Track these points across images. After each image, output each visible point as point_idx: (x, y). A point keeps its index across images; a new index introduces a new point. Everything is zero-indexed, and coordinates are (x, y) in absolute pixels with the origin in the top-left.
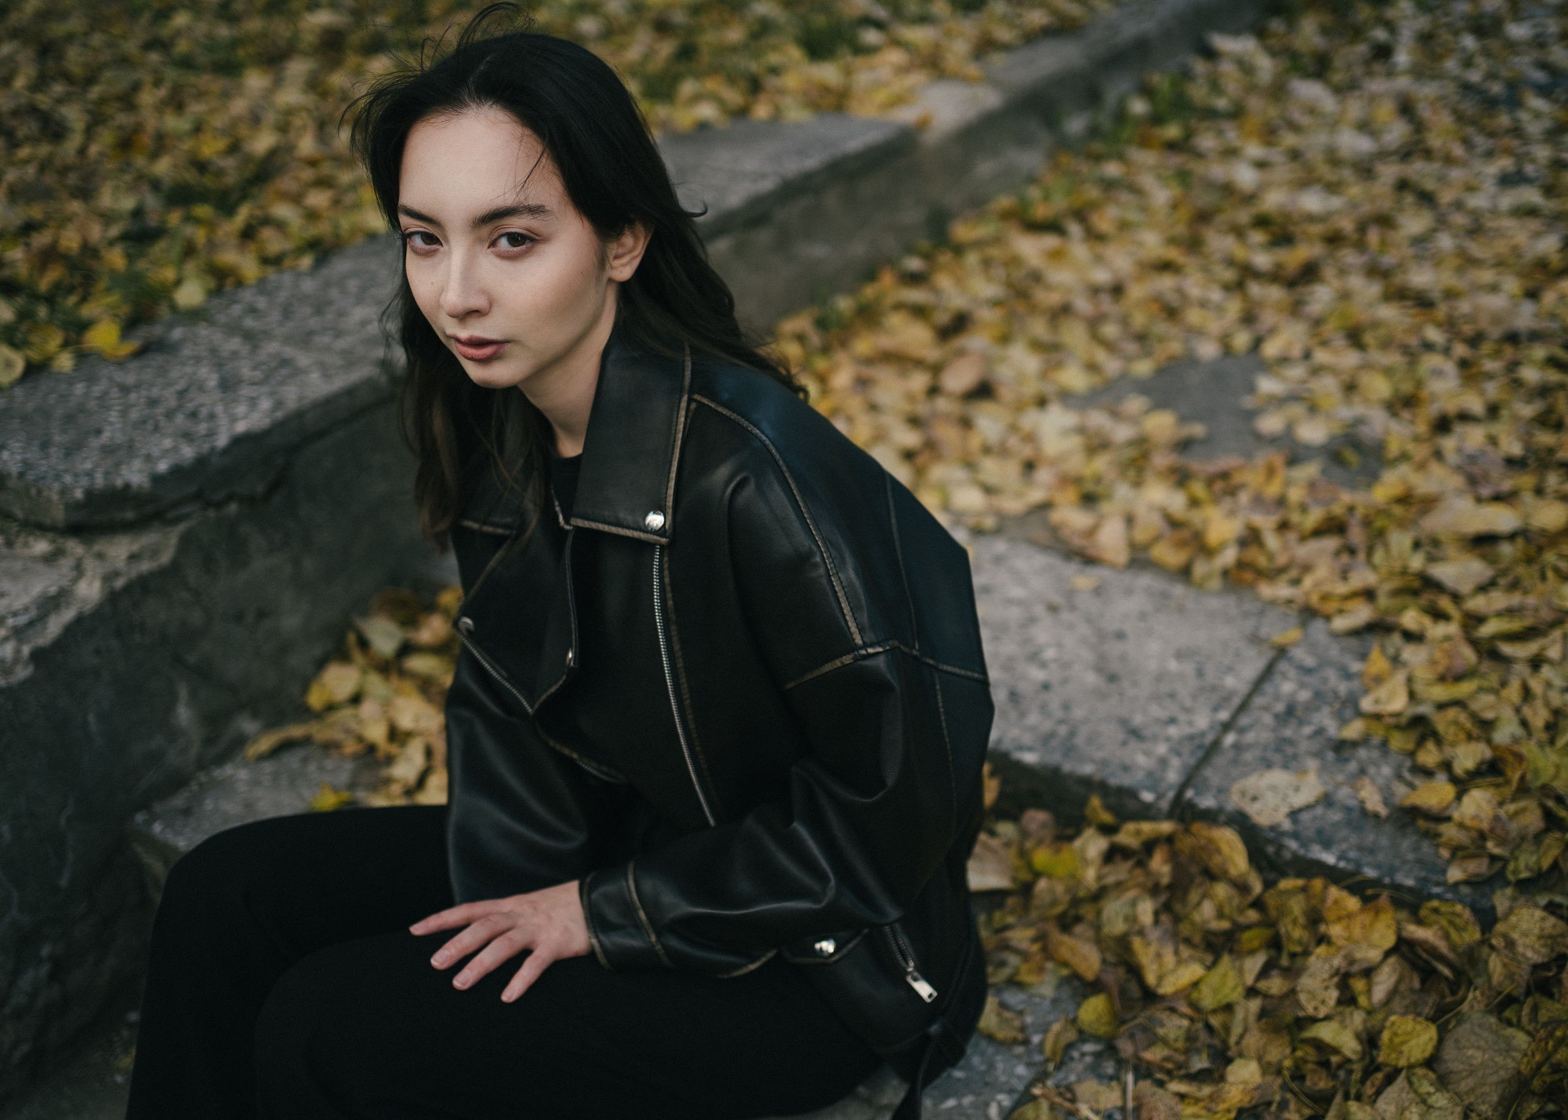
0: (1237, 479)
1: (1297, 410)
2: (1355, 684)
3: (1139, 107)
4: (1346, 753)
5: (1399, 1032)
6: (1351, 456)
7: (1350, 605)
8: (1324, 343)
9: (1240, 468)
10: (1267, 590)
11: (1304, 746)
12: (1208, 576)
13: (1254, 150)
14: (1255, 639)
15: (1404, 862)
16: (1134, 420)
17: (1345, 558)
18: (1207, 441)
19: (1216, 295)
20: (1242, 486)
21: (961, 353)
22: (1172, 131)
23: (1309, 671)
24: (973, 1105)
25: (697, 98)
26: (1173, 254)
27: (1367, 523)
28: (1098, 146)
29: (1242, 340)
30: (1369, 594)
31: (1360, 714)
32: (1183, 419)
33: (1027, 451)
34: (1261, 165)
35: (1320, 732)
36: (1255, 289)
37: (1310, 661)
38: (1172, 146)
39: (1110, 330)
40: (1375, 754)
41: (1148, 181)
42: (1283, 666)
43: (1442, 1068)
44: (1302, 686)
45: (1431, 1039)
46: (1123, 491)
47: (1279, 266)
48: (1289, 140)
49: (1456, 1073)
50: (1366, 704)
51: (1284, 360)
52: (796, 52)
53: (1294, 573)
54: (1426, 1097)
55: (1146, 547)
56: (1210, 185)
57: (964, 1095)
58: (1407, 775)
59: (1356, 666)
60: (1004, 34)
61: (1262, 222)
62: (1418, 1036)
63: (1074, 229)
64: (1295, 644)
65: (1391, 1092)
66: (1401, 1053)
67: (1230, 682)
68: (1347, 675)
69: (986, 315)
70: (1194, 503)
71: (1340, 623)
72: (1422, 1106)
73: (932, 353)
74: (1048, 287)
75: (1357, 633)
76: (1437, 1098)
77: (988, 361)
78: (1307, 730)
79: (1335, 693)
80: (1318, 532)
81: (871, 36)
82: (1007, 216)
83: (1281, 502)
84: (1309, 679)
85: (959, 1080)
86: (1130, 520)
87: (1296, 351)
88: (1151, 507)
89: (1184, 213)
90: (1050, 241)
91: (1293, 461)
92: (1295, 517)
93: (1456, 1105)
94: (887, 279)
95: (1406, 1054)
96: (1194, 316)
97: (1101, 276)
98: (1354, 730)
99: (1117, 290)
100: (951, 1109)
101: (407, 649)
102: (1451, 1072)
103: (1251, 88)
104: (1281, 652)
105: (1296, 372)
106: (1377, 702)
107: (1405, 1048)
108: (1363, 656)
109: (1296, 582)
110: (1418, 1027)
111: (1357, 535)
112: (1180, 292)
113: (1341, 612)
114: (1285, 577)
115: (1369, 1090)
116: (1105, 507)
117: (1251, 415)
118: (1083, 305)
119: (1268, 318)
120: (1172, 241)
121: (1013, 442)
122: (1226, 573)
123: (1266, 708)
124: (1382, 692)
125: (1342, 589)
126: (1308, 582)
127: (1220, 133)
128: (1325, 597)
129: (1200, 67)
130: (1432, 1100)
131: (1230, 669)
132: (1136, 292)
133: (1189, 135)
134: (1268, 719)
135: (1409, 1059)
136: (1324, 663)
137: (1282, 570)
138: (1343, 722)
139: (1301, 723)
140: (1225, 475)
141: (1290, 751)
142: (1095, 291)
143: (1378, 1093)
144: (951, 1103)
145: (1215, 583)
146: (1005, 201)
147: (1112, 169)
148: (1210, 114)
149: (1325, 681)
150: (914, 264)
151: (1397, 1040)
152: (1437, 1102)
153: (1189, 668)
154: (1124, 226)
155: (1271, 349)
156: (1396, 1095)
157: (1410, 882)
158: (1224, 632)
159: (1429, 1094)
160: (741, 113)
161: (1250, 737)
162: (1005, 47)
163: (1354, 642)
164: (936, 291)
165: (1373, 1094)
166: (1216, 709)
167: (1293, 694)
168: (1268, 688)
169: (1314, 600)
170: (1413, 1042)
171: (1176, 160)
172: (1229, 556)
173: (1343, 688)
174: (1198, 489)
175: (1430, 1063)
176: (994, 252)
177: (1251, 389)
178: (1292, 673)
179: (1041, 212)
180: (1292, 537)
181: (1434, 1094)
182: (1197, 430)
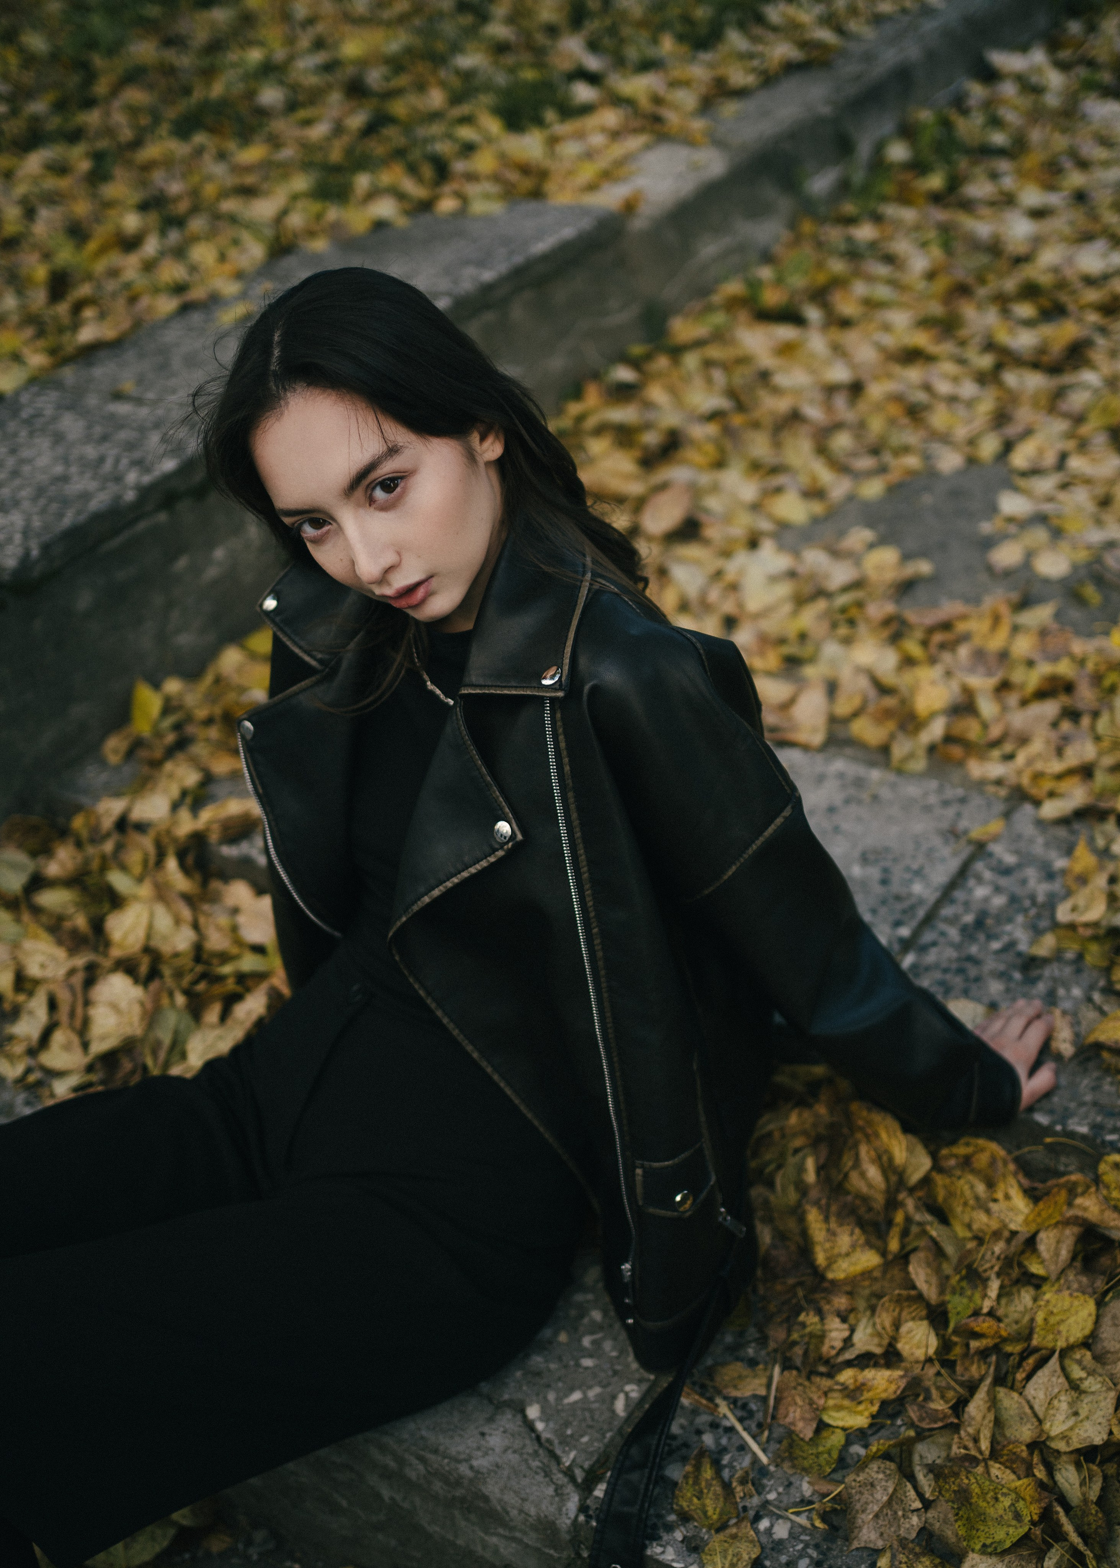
0: (961, 627)
1: (1040, 535)
2: (1056, 886)
3: (898, 152)
4: (1035, 973)
5: (1055, 1311)
6: (1091, 592)
7: (1064, 786)
8: (1083, 446)
9: (964, 617)
10: (977, 769)
11: (991, 964)
12: (911, 756)
13: (1032, 196)
14: (953, 834)
15: (1082, 1104)
16: (854, 557)
17: (1066, 726)
18: (933, 580)
19: (968, 389)
20: (965, 637)
21: (663, 487)
22: (935, 182)
23: (1006, 871)
24: (600, 1398)
25: (373, 194)
26: (921, 339)
27: (1097, 679)
28: (849, 208)
29: (989, 447)
30: (1086, 772)
31: (1055, 926)
32: (907, 557)
33: (729, 607)
34: (1038, 214)
35: (1011, 945)
36: (1011, 378)
37: (1010, 859)
38: (936, 198)
39: (842, 441)
40: (1068, 970)
41: (902, 246)
42: (979, 866)
43: (1098, 1348)
44: (998, 889)
45: (1090, 1315)
46: (831, 649)
47: (1042, 350)
48: (1076, 179)
49: (1112, 1353)
50: (1063, 914)
51: (1034, 472)
52: (493, 125)
53: (1008, 748)
54: (1078, 1382)
55: (846, 721)
56: (975, 245)
57: (590, 1387)
58: (1097, 997)
59: (1060, 863)
60: (739, 77)
61: (1030, 291)
62: (1077, 1312)
63: (813, 314)
64: (996, 838)
65: (1042, 1376)
66: (1059, 1332)
67: (917, 888)
68: (1050, 875)
69: (701, 432)
70: (908, 662)
71: (1051, 809)
72: (1073, 1393)
73: (635, 488)
74: (776, 391)
75: (1064, 821)
76: (1090, 1383)
77: (695, 492)
78: (996, 945)
79: (1033, 898)
80: (1042, 694)
81: (583, 92)
82: (733, 304)
83: (1004, 656)
84: (1004, 882)
85: (587, 1368)
86: (832, 688)
87: (1050, 459)
88: (860, 670)
89: (941, 284)
90: (785, 332)
91: (1024, 603)
92: (1018, 676)
93: (1109, 1389)
94: (592, 396)
95: (1064, 1333)
96: (939, 418)
97: (840, 374)
98: (1047, 945)
99: (856, 389)
100: (576, 1402)
101: (37, 882)
102: (1108, 1352)
103: (1036, 115)
104: (980, 849)
105: (1045, 485)
106: (1074, 909)
107: (1063, 1328)
108: (1069, 851)
109: (1009, 757)
110: (1076, 1303)
111: (1086, 695)
112: (927, 388)
113: (1052, 794)
114: (996, 753)
115: (1020, 1376)
116: (809, 671)
117: (988, 543)
118: (814, 413)
119: (1024, 415)
120: (925, 323)
121: (714, 595)
122: (932, 749)
123: (952, 921)
124: (1080, 898)
125: (1057, 767)
126: (1021, 758)
127: (994, 176)
128: (1038, 776)
129: (977, 91)
130: (1085, 1385)
131: (919, 873)
132: (876, 390)
133: (954, 183)
134: (954, 933)
135: (1067, 1340)
136: (1026, 859)
137: (996, 743)
138: (1037, 932)
139: (990, 937)
140: (946, 626)
141: (973, 972)
142: (830, 390)
143: (1029, 1377)
144: (576, 1396)
145: (919, 764)
146: (734, 287)
147: (865, 232)
148: (986, 151)
149: (1024, 882)
150: (624, 374)
151: (1053, 1320)
152: (1090, 1387)
153: (874, 873)
154: (871, 305)
155: (1020, 458)
156: (1046, 1380)
157: (1084, 1130)
158: (920, 826)
159: (1081, 1379)
160: (426, 206)
161: (931, 957)
162: (741, 93)
163: (1062, 832)
164: (648, 405)
165: (1023, 1380)
166: (897, 924)
167: (986, 900)
168: (959, 895)
169: (1025, 781)
170: (1072, 1320)
171: (940, 215)
172: (936, 730)
173: (1042, 889)
174: (913, 648)
175: (1087, 1343)
176: (714, 352)
177: (992, 509)
178: (988, 875)
179: (772, 298)
180: (1013, 699)
181: (1086, 1379)
182: (924, 567)
